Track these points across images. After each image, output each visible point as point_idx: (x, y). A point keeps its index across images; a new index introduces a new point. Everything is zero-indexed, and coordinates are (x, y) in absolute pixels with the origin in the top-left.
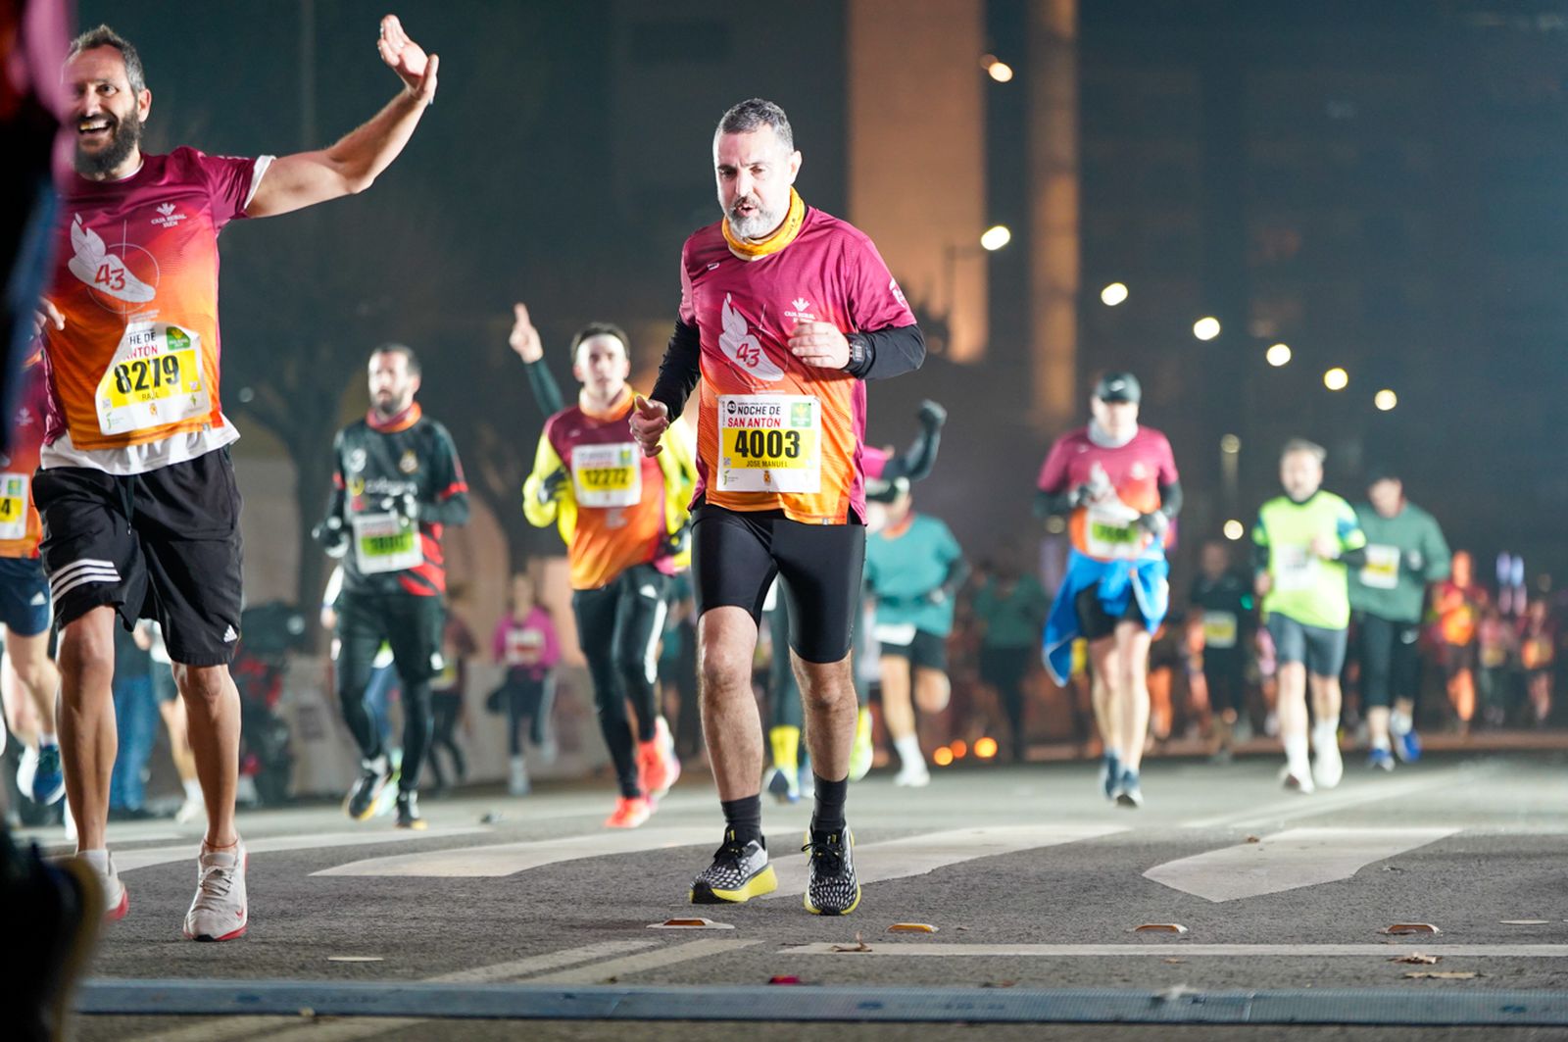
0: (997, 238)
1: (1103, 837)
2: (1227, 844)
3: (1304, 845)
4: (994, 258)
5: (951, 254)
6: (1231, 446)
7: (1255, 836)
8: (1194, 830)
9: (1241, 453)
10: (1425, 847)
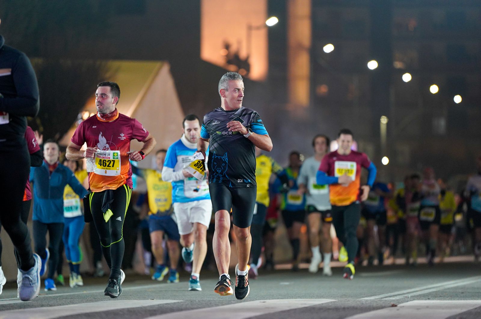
0: (273, 21)
1: (322, 304)
2: (382, 307)
3: (418, 308)
4: (271, 31)
5: (250, 28)
6: (384, 120)
7: (395, 303)
8: (367, 301)
9: (388, 124)
10: (476, 308)
